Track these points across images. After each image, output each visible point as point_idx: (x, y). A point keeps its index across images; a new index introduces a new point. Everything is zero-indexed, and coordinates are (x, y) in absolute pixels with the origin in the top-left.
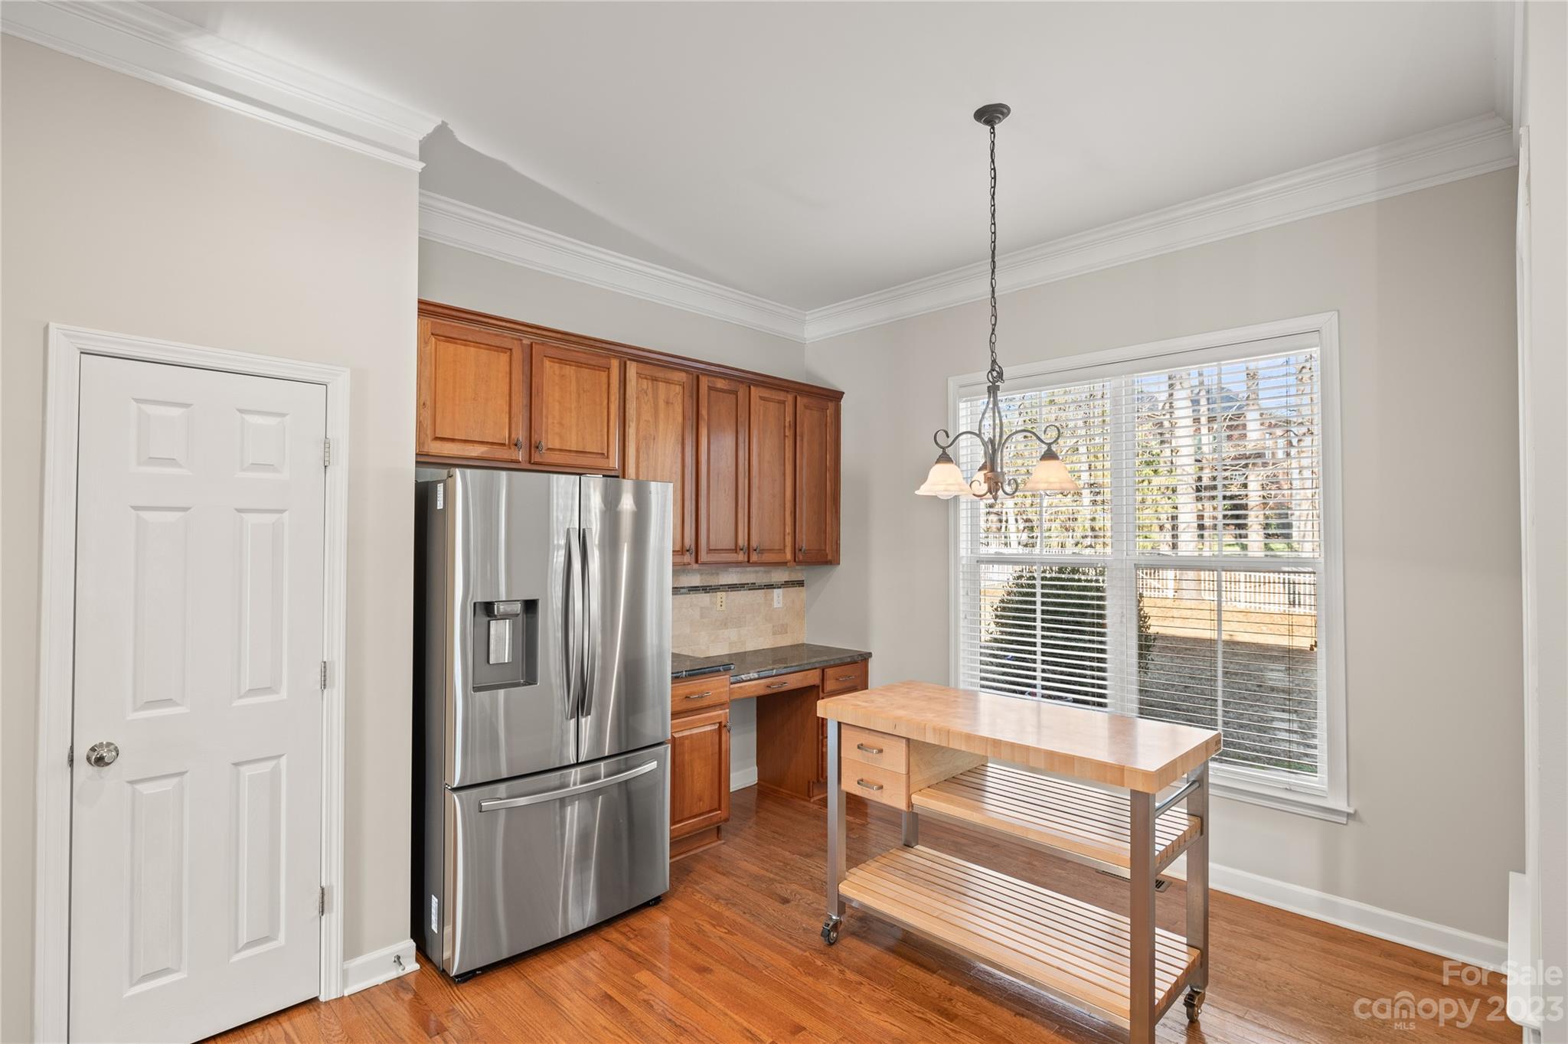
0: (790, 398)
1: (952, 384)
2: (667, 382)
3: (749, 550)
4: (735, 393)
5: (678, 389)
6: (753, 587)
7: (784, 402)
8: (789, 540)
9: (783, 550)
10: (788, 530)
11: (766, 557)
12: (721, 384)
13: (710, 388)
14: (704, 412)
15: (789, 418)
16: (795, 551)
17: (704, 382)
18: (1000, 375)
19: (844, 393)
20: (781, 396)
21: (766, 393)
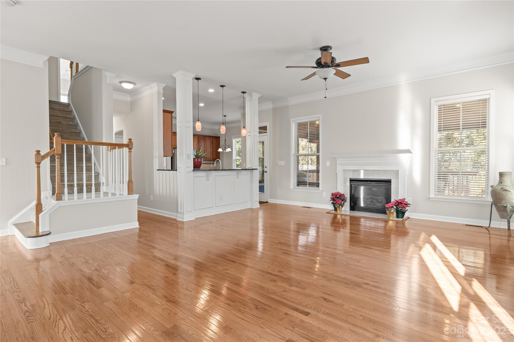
0: (212, 138)
1: (232, 137)
2: (195, 137)
3: (206, 158)
4: (204, 138)
5: (197, 138)
6: (208, 164)
7: (211, 139)
8: (212, 157)
9: (211, 158)
10: (212, 156)
11: (209, 159)
12: (202, 137)
13: (201, 138)
14: (200, 141)
15: (212, 141)
16: (213, 159)
17: (200, 137)
18: (226, 140)
19: (220, 137)
20: (210, 138)
21: (208, 138)
